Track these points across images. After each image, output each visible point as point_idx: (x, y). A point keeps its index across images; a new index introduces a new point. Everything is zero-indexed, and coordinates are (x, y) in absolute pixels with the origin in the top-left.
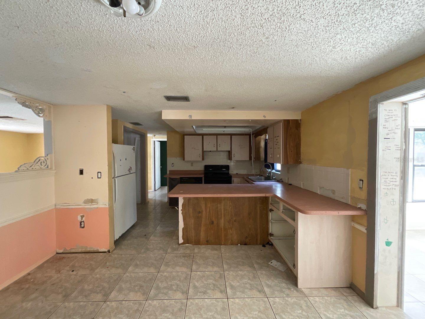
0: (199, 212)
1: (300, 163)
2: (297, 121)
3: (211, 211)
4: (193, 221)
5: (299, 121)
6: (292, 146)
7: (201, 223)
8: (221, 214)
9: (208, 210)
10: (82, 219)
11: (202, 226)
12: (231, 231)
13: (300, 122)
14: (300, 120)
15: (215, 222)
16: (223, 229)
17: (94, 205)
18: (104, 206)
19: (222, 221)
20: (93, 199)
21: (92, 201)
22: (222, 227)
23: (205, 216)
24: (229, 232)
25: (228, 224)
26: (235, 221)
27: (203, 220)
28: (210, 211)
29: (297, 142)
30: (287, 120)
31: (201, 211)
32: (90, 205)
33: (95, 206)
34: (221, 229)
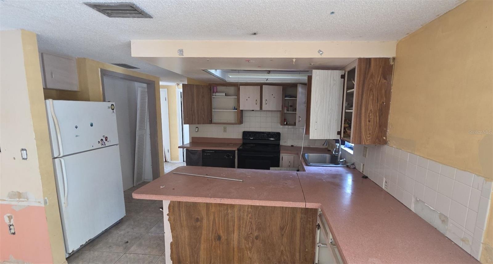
0: (197, 220)
1: (385, 142)
2: (386, 61)
3: (217, 220)
4: (186, 233)
5: (391, 61)
6: (371, 110)
7: (200, 238)
8: (234, 226)
9: (212, 218)
10: (10, 222)
11: (202, 242)
12: (250, 253)
13: (392, 63)
14: (394, 59)
15: (224, 238)
16: (236, 249)
17: (23, 201)
18: (37, 205)
19: (235, 236)
20: (21, 192)
21: (19, 195)
22: (236, 246)
23: (207, 226)
24: (246, 255)
25: (246, 242)
26: (257, 238)
27: (204, 232)
28: (214, 219)
29: (383, 103)
30: (367, 59)
31: (199, 217)
32: (18, 201)
33: (25, 204)
34: (234, 248)
